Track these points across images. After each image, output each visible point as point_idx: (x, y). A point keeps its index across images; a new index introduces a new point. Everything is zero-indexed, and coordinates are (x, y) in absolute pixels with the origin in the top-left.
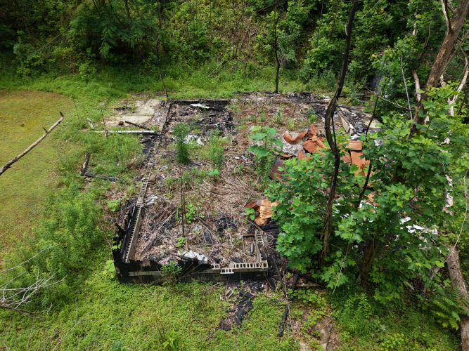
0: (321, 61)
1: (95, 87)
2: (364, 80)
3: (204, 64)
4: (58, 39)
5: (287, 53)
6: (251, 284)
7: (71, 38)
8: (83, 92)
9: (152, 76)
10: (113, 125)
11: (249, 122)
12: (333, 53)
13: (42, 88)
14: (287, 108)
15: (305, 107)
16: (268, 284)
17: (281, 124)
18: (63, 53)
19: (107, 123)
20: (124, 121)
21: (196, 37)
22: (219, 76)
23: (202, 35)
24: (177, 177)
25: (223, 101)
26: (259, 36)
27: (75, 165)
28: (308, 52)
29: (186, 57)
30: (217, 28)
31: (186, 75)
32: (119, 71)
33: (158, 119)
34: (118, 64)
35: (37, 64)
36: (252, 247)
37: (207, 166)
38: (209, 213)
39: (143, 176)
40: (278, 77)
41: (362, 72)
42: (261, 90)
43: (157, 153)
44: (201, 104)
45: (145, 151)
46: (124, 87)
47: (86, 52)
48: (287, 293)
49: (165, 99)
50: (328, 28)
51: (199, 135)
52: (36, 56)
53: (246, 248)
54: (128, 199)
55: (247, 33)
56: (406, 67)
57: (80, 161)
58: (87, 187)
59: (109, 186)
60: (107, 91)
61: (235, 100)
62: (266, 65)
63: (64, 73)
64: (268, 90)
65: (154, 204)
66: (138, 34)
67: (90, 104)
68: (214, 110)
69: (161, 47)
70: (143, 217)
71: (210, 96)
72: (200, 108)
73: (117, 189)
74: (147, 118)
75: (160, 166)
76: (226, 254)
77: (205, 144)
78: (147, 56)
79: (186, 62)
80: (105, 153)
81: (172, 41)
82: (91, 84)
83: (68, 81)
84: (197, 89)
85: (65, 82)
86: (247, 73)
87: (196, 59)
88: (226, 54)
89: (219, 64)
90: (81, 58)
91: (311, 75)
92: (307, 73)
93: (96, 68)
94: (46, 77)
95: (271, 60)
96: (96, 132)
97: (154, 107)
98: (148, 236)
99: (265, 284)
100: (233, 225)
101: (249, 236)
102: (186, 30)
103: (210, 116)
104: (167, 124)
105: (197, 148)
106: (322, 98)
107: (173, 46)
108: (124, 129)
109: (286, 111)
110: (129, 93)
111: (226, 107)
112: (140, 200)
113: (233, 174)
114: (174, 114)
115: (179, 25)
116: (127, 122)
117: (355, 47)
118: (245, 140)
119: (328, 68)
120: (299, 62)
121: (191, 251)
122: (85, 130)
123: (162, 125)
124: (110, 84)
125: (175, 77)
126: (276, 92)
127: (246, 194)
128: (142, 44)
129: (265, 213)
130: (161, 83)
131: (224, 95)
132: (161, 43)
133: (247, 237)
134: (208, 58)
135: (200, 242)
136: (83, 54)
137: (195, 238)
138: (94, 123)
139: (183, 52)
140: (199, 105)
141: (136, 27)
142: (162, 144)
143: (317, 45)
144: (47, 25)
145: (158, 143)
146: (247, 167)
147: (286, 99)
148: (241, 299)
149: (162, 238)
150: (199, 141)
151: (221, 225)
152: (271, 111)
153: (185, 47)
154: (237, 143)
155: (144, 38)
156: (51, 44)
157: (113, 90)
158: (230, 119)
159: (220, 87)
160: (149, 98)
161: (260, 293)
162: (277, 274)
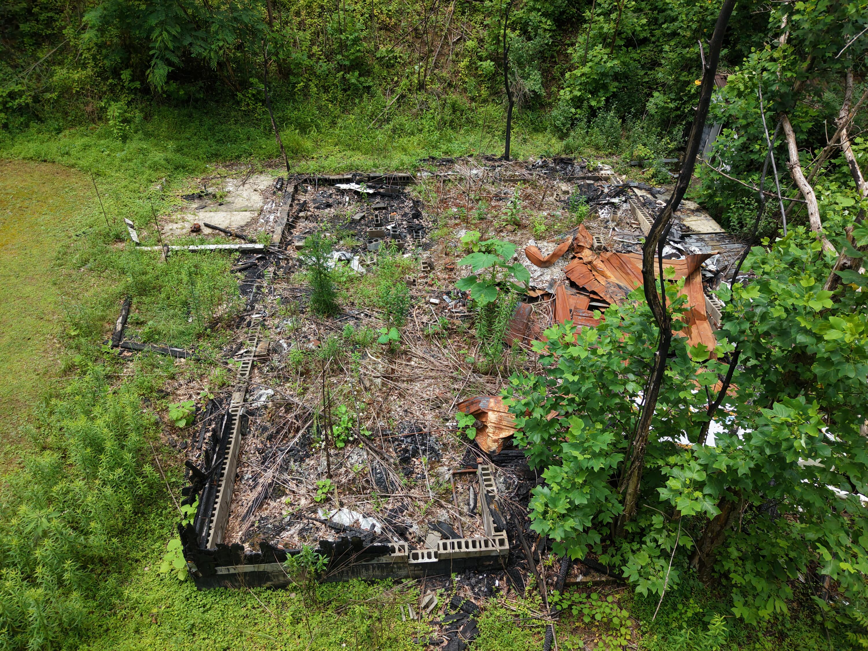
0: (592, 93)
1: (141, 151)
2: (678, 131)
3: (361, 101)
4: (61, 51)
5: (526, 77)
6: (473, 581)
7: (89, 49)
8: (117, 162)
9: (256, 125)
10: (178, 232)
11: (453, 221)
12: (616, 77)
13: (32, 153)
14: (529, 191)
15: (564, 187)
16: (508, 580)
17: (518, 225)
18: (74, 81)
19: (168, 227)
20: (201, 224)
21: (343, 46)
22: (390, 126)
23: (356, 41)
24: (311, 346)
25: (401, 178)
26: (470, 44)
27: (99, 323)
28: (567, 75)
29: (323, 86)
30: (385, 28)
31: (325, 123)
32: (190, 116)
33: (272, 217)
34: (188, 101)
35: (19, 105)
36: (472, 496)
37: (373, 319)
38: (381, 423)
39: (242, 344)
40: (509, 128)
41: (673, 115)
42: (475, 153)
43: (270, 292)
44: (358, 183)
45: (244, 290)
46: (200, 151)
47: (120, 79)
48: (549, 600)
49: (284, 174)
50: (608, 28)
51: (354, 251)
52: (17, 88)
53: (460, 498)
54: (212, 397)
55: (446, 38)
56: (769, 109)
57: (110, 314)
58: (126, 372)
59: (172, 370)
60: (166, 160)
61: (425, 174)
62: (485, 101)
63: (77, 122)
64: (489, 153)
65: (266, 407)
66: (224, 40)
67: (132, 187)
68: (383, 196)
69: (273, 67)
70: (243, 435)
71: (375, 166)
72: (356, 193)
73: (188, 375)
74: (247, 216)
75: (276, 321)
76: (420, 515)
77: (368, 271)
78: (245, 85)
79: (325, 96)
80: (163, 295)
81: (296, 55)
82: (133, 145)
83: (85, 140)
84: (349, 153)
85: (80, 142)
86: (447, 118)
87: (345, 90)
88: (404, 81)
89: (391, 101)
90: (112, 91)
91: (573, 122)
92: (566, 118)
93: (142, 111)
94: (39, 132)
95: (495, 93)
96: (143, 248)
97: (262, 192)
98: (255, 477)
99: (501, 579)
100: (432, 449)
101: (465, 473)
102: (323, 31)
103: (376, 209)
104: (290, 226)
105: (351, 280)
106: (596, 169)
107: (298, 65)
108: (202, 242)
109: (527, 197)
110: (210, 162)
111: (408, 189)
112: (237, 397)
113: (427, 336)
114: (304, 207)
115: (309, 21)
116: (207, 225)
117: (660, 65)
118: (447, 260)
119: (607, 108)
120: (550, 94)
121: (345, 510)
122: (120, 245)
123: (279, 230)
124: (171, 145)
125: (304, 129)
126: (506, 157)
127: (455, 379)
128: (236, 60)
129: (498, 428)
130: (275, 142)
131: (403, 164)
132: (274, 58)
133: (461, 474)
134: (369, 87)
135: (364, 488)
136: (115, 82)
137: (354, 479)
138: (139, 230)
139: (318, 77)
140: (353, 186)
141: (222, 26)
142: (280, 272)
143: (584, 61)
144: (37, 21)
145: (271, 269)
146: (455, 321)
147: (524, 171)
148: (452, 617)
149: (285, 482)
150: (355, 264)
151: (406, 451)
152: (498, 197)
153: (323, 67)
154: (432, 268)
155: (239, 47)
156: (47, 61)
157: (178, 158)
158: (417, 215)
159: (394, 148)
160: (252, 172)
161: (492, 600)
162: (526, 557)
